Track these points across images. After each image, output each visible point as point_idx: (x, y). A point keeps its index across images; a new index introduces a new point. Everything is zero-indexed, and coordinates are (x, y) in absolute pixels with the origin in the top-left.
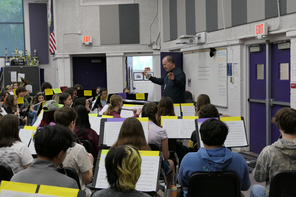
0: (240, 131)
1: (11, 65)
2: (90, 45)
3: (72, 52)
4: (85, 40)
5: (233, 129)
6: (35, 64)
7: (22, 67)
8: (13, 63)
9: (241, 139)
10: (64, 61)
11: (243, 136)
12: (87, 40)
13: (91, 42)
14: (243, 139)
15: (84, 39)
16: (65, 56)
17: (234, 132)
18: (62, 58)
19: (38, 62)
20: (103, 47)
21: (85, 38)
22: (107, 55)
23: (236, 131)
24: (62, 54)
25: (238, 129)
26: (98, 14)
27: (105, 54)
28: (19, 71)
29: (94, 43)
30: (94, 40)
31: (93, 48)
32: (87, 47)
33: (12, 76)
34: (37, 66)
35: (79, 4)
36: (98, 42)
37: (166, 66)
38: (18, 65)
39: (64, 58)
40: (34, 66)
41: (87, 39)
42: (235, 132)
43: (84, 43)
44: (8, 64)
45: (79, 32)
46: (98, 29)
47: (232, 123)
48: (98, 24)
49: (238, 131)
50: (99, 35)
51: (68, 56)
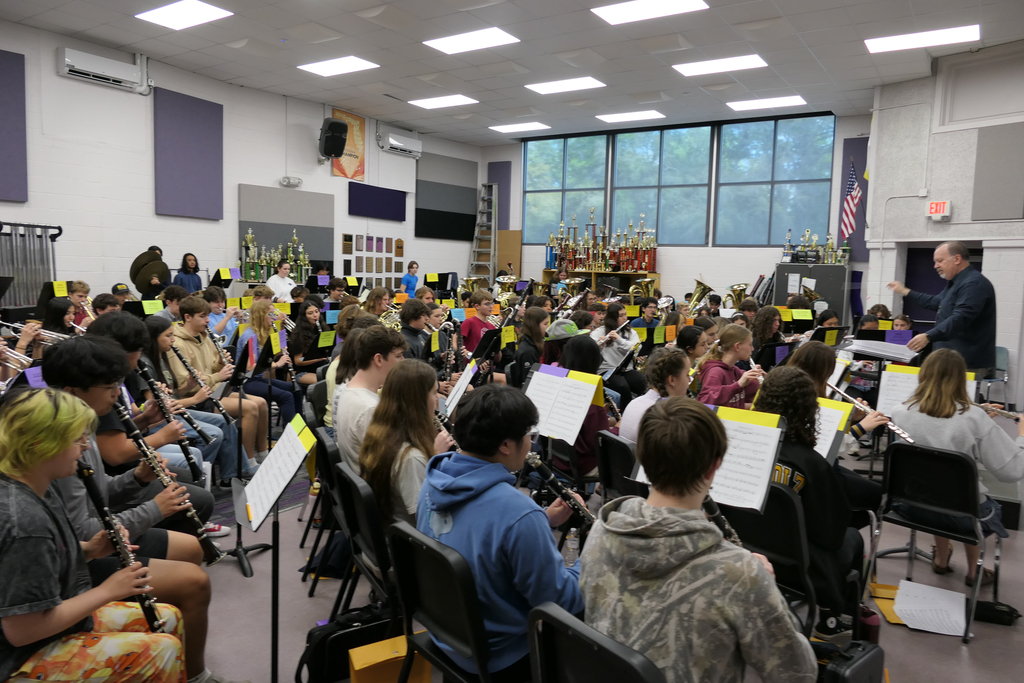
0: (758, 460)
1: (792, 261)
2: (946, 221)
3: (901, 238)
4: (933, 211)
5: (742, 449)
6: (839, 261)
7: (811, 266)
8: (795, 258)
9: (749, 483)
10: (882, 257)
11: (759, 477)
12: (936, 211)
13: (947, 213)
14: (756, 485)
15: (932, 208)
16: (886, 245)
17: (739, 456)
18: (878, 249)
19: (847, 257)
20: (978, 226)
21: (934, 206)
22: (984, 244)
23: (746, 457)
24: (880, 240)
25: (754, 451)
26: (975, 148)
27: (980, 242)
28: (805, 273)
29: (955, 216)
30: (956, 210)
31: (953, 228)
32: (939, 226)
33: (790, 283)
34: (842, 264)
35: (930, 131)
36: (965, 213)
37: (941, 264)
38: (805, 262)
39: (884, 249)
40: (837, 264)
41: (938, 207)
42: (742, 457)
43: (930, 218)
44: (788, 259)
45: (923, 193)
46: (971, 184)
47: (745, 431)
48: (972, 172)
49: (751, 459)
50: (970, 197)
51: (893, 245)
